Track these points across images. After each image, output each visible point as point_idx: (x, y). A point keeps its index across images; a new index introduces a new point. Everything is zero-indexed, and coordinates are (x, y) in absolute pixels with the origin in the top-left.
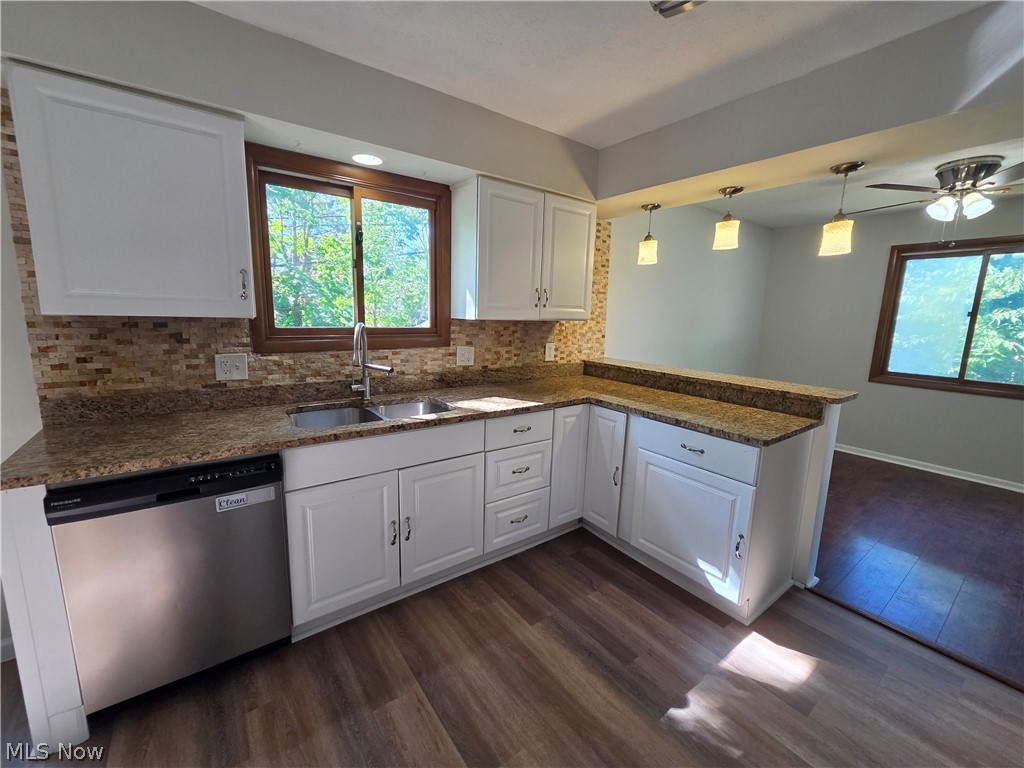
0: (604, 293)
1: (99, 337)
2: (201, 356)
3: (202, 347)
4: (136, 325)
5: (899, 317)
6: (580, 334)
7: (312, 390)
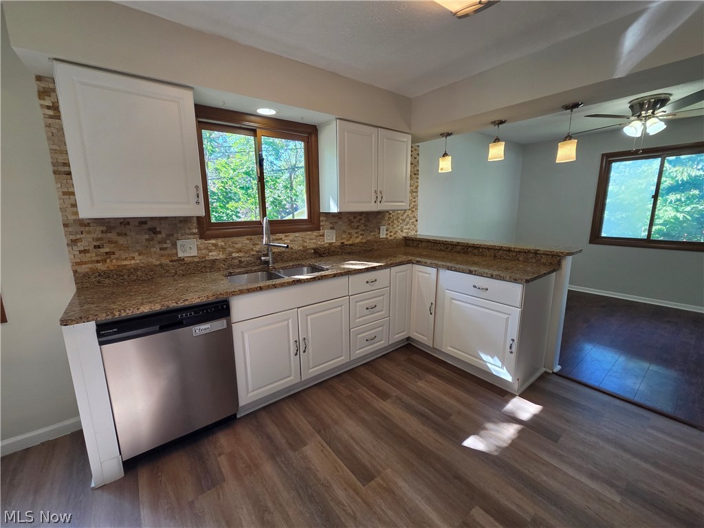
0: (416, 192)
1: (106, 232)
2: (168, 242)
3: (169, 236)
4: (128, 223)
5: (608, 201)
6: (402, 219)
7: (236, 261)
